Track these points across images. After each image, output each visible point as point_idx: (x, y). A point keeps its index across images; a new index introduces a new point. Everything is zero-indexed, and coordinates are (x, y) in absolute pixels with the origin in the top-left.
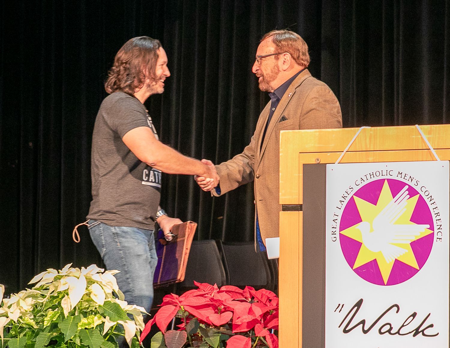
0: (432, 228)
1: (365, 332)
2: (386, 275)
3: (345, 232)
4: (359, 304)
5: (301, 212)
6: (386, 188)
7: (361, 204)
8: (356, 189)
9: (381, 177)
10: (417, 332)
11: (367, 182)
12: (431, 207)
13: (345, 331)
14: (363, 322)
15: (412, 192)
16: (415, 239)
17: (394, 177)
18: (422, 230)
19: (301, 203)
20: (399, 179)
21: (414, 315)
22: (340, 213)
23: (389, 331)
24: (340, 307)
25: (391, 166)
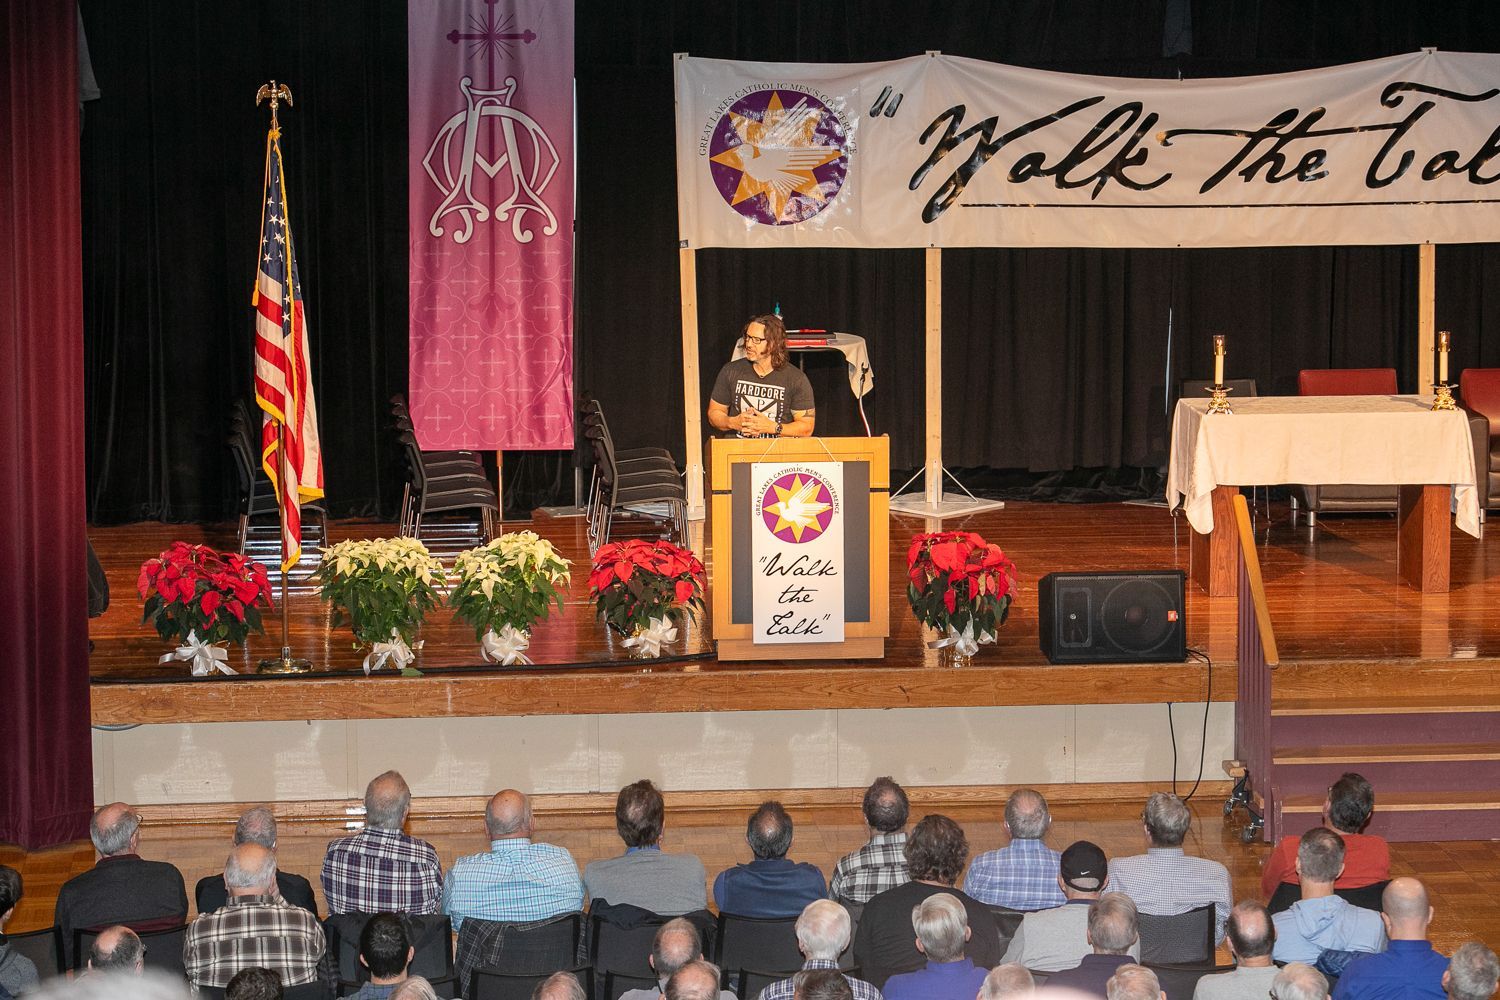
0: (831, 505)
1: (783, 574)
2: (798, 537)
3: (769, 509)
4: (778, 556)
5: (730, 495)
6: (797, 480)
7: (779, 490)
8: (775, 480)
9: (793, 472)
10: (821, 572)
11: (783, 476)
12: (831, 492)
13: (768, 574)
14: (782, 568)
15: (817, 482)
16: (818, 512)
17: (803, 472)
18: (824, 507)
19: (730, 489)
20: (807, 473)
21: (819, 562)
22: (763, 496)
23: (801, 573)
24: (764, 559)
25: (801, 465)
